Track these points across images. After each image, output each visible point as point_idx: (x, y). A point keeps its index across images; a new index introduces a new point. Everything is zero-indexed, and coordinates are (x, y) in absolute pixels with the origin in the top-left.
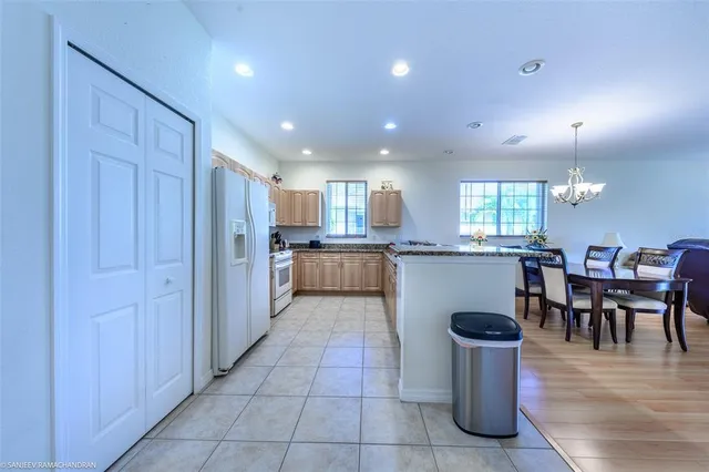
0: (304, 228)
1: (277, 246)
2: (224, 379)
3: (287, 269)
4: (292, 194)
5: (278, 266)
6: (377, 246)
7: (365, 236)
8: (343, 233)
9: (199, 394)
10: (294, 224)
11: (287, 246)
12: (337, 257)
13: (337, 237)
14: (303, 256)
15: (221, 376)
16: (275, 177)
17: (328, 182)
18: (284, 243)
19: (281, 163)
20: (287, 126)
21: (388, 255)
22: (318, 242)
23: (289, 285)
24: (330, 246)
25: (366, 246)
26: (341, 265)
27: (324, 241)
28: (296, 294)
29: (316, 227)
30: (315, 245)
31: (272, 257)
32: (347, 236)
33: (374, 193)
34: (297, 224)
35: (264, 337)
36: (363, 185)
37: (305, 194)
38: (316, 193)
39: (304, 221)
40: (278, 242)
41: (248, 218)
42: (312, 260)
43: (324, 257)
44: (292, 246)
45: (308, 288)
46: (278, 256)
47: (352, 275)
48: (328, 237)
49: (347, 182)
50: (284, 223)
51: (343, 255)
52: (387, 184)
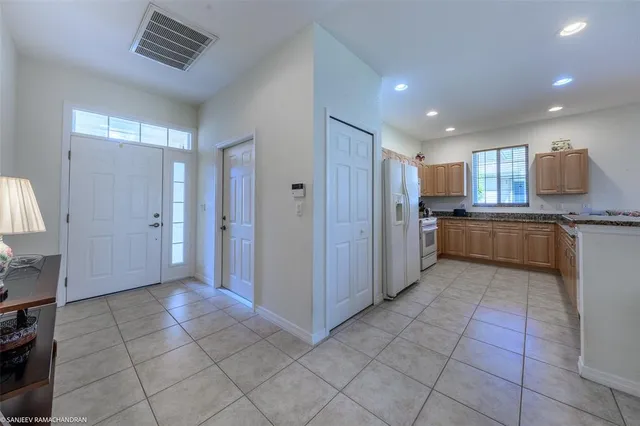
0: (447, 197)
2: (391, 303)
3: (432, 233)
4: (435, 168)
5: (424, 230)
6: (545, 217)
7: (527, 205)
8: (494, 201)
9: (377, 306)
10: (437, 194)
11: (430, 213)
12: (488, 226)
13: (490, 206)
14: (447, 223)
15: (388, 300)
16: (418, 156)
17: (474, 152)
18: (427, 211)
19: (424, 143)
20: (432, 113)
21: (564, 227)
22: (464, 210)
23: (434, 247)
26: (494, 234)
27: (470, 210)
28: (440, 256)
29: (461, 197)
30: (460, 213)
31: (420, 222)
32: (500, 205)
33: (539, 157)
34: (440, 194)
35: (415, 284)
36: (523, 150)
37: (448, 167)
38: (461, 165)
39: (448, 191)
40: (422, 210)
41: (404, 191)
42: (457, 227)
43: (471, 225)
44: (435, 214)
45: (452, 253)
46: (425, 221)
48: (475, 205)
49: (499, 149)
50: (428, 194)
51: (495, 224)
52: (561, 144)
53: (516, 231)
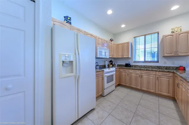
0: (122, 58)
1: (111, 66)
3: (112, 75)
4: (118, 45)
5: (106, 75)
6: (167, 68)
7: (158, 62)
8: (143, 60)
10: (118, 57)
12: (139, 72)
13: (139, 62)
14: (121, 70)
16: (111, 40)
17: (135, 37)
22: (130, 64)
24: (135, 66)
25: (159, 67)
26: (141, 77)
27: (132, 64)
29: (128, 58)
30: (128, 65)
32: (145, 62)
33: (164, 37)
34: (120, 57)
35: (93, 110)
37: (123, 44)
38: (128, 43)
39: (123, 55)
40: (111, 64)
42: (126, 72)
44: (118, 66)
45: (123, 84)
47: (148, 83)
48: (135, 62)
49: (145, 35)
50: (114, 57)
51: (142, 71)
52: (176, 29)
53: (152, 75)
